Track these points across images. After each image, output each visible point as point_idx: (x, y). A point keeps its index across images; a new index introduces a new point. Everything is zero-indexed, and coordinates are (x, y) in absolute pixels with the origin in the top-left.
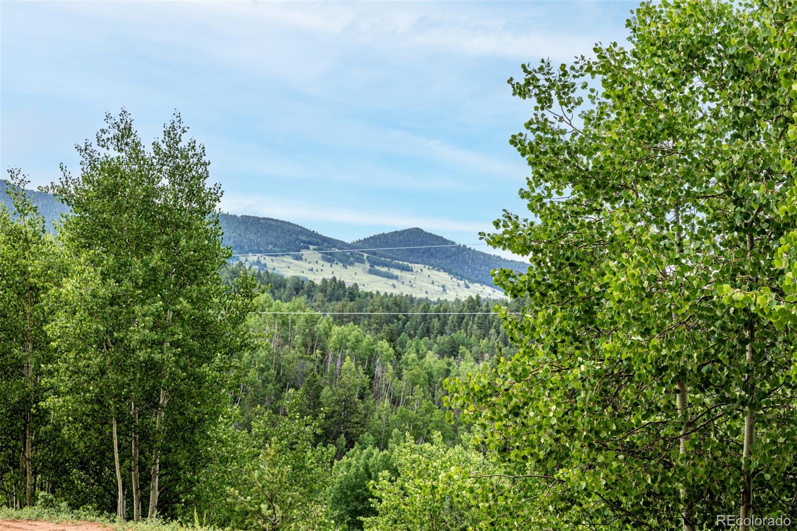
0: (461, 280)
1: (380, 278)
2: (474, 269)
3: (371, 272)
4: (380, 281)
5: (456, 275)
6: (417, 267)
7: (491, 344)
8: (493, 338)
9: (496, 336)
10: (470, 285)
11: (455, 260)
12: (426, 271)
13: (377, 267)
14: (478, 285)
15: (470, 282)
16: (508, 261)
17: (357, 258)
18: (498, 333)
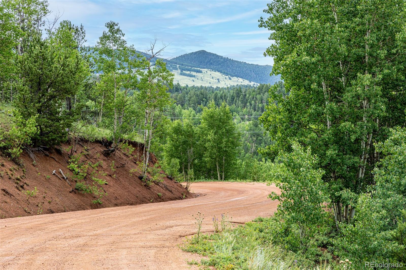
0: (227, 75)
1: (186, 77)
2: (233, 69)
3: (181, 74)
4: (186, 79)
5: (224, 73)
6: (204, 70)
7: (248, 110)
8: (249, 107)
9: (250, 107)
10: (231, 78)
11: (223, 65)
12: (209, 72)
13: (184, 72)
14: (236, 78)
15: (231, 77)
16: (250, 64)
17: (174, 67)
18: (251, 105)
